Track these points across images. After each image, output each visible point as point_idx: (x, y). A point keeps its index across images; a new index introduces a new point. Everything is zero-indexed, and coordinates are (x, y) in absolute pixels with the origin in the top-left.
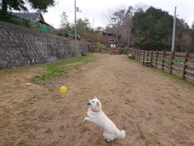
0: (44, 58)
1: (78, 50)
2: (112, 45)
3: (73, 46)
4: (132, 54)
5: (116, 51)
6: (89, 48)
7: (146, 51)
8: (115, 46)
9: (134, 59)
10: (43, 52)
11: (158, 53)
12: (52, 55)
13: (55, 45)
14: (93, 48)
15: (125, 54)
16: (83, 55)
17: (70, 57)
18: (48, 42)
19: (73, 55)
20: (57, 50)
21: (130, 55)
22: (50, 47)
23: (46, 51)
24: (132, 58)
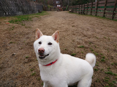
0: (14, 12)
1: (36, 9)
2: (58, 6)
3: (32, 5)
4: (72, 9)
5: (61, 9)
6: (43, 8)
7: (81, 5)
8: (60, 6)
9: (73, 12)
10: (13, 8)
11: (88, 5)
12: (19, 10)
13: (20, 4)
14: (46, 8)
15: (67, 10)
16: (40, 12)
17: (31, 13)
18: (15, 1)
19: (33, 12)
20: (22, 7)
21: (70, 10)
22: (17, 5)
23: (15, 8)
24: (72, 12)
